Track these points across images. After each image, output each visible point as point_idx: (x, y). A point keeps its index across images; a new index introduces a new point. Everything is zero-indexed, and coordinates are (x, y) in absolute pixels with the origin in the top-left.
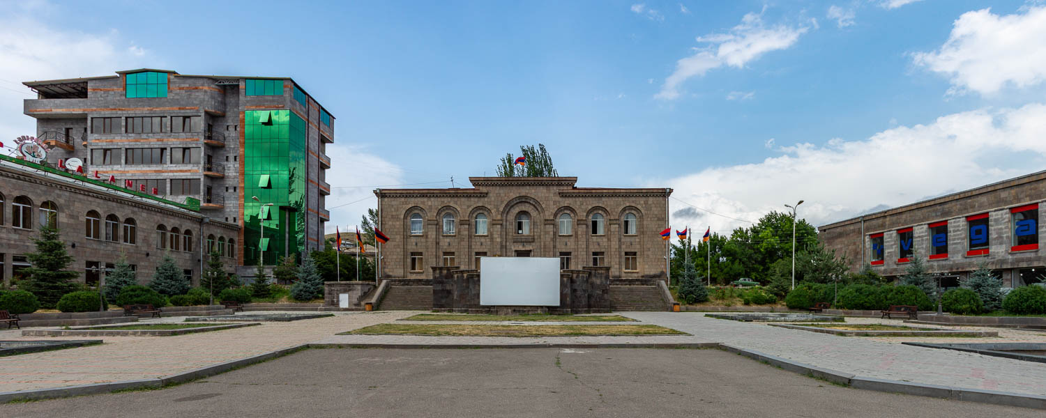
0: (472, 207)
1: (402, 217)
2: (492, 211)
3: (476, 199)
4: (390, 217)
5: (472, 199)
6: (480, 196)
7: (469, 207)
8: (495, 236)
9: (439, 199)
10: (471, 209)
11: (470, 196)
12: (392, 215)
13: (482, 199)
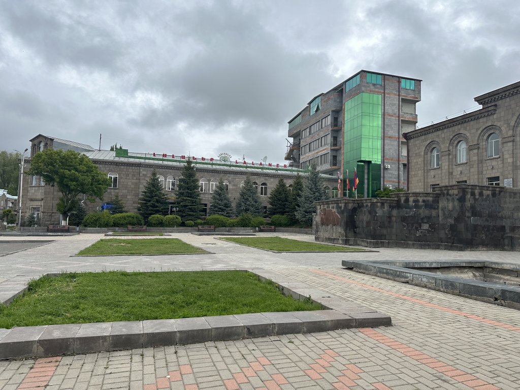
0: (481, 129)
1: (423, 153)
2: (502, 128)
3: (485, 120)
4: (415, 155)
5: (481, 120)
6: (488, 115)
7: (477, 130)
8: (506, 156)
9: (451, 129)
10: (479, 132)
11: (478, 118)
12: (416, 154)
13: (491, 117)
